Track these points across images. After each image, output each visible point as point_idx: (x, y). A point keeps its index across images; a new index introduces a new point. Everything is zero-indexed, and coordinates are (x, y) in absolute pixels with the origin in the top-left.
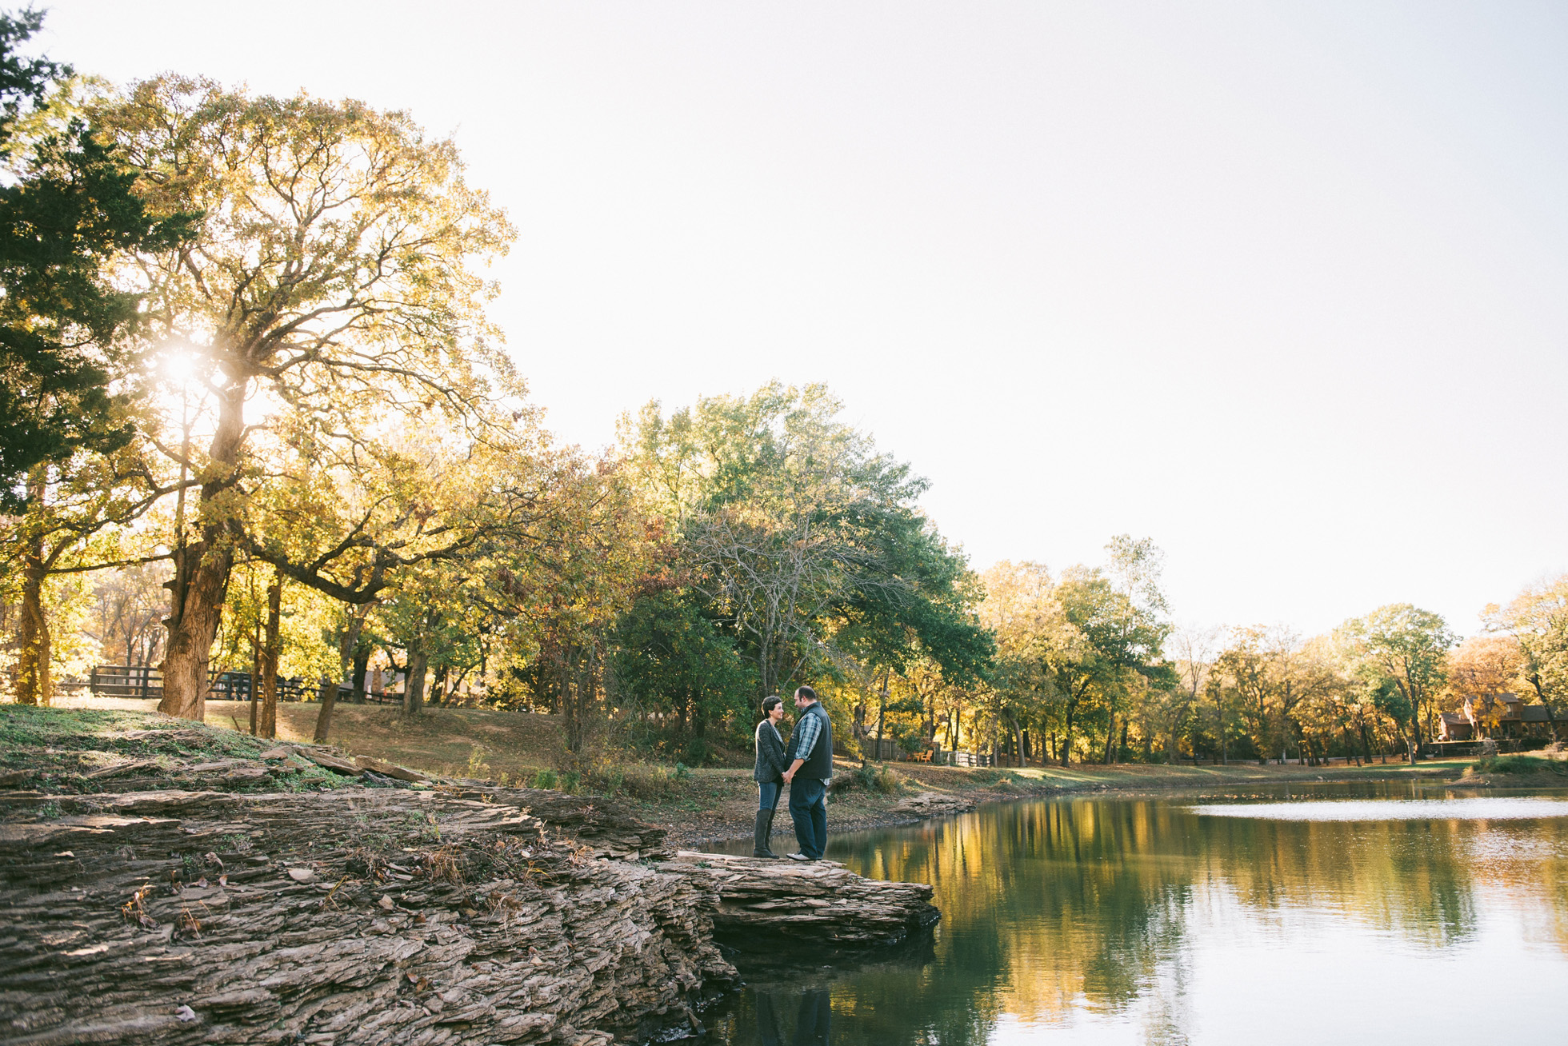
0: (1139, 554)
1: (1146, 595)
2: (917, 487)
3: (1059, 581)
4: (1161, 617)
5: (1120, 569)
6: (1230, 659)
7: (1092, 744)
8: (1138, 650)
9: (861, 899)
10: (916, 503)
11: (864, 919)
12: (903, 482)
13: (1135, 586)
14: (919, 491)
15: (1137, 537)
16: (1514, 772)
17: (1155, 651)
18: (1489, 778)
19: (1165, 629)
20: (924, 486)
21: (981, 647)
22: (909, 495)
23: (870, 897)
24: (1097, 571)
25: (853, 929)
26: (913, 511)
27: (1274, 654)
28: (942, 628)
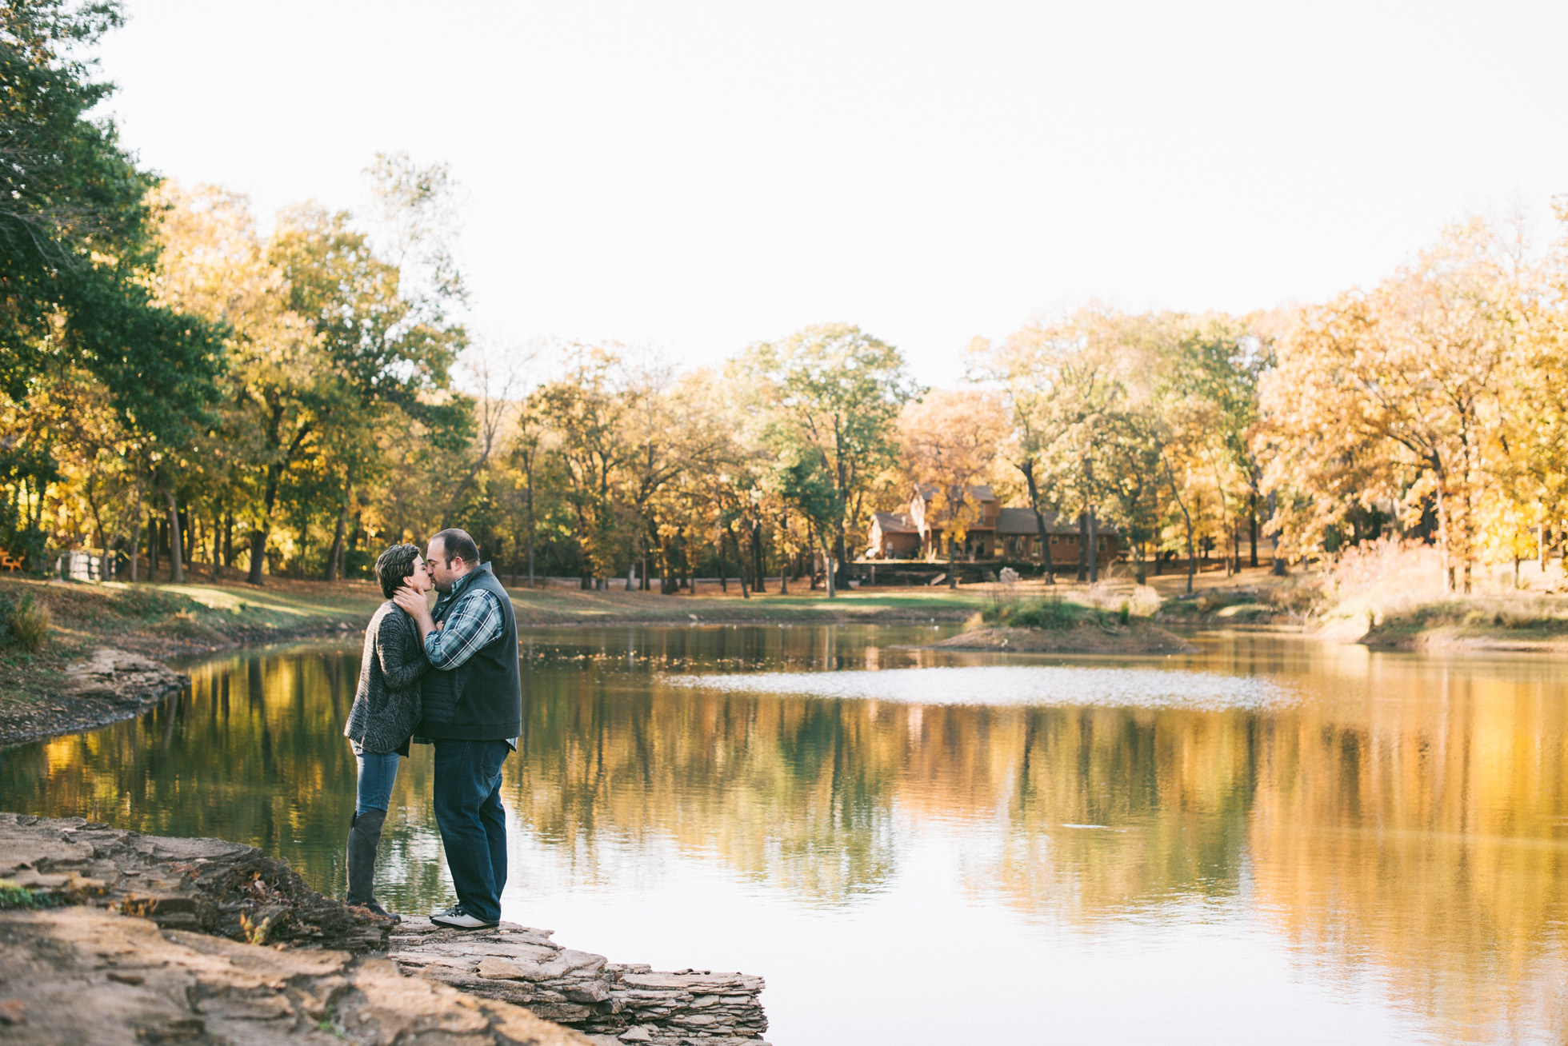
0: (425, 191)
1: (430, 271)
2: (102, 18)
3: (268, 231)
4: (455, 314)
5: (388, 217)
6: (560, 399)
7: (301, 542)
8: (403, 370)
10: (94, 51)
13: (411, 249)
14: (104, 28)
15: (422, 161)
16: (1044, 627)
17: (440, 378)
18: (1007, 636)
19: (458, 335)
20: (114, 17)
22: (78, 33)
24: (344, 216)
26: (90, 68)
27: (635, 397)
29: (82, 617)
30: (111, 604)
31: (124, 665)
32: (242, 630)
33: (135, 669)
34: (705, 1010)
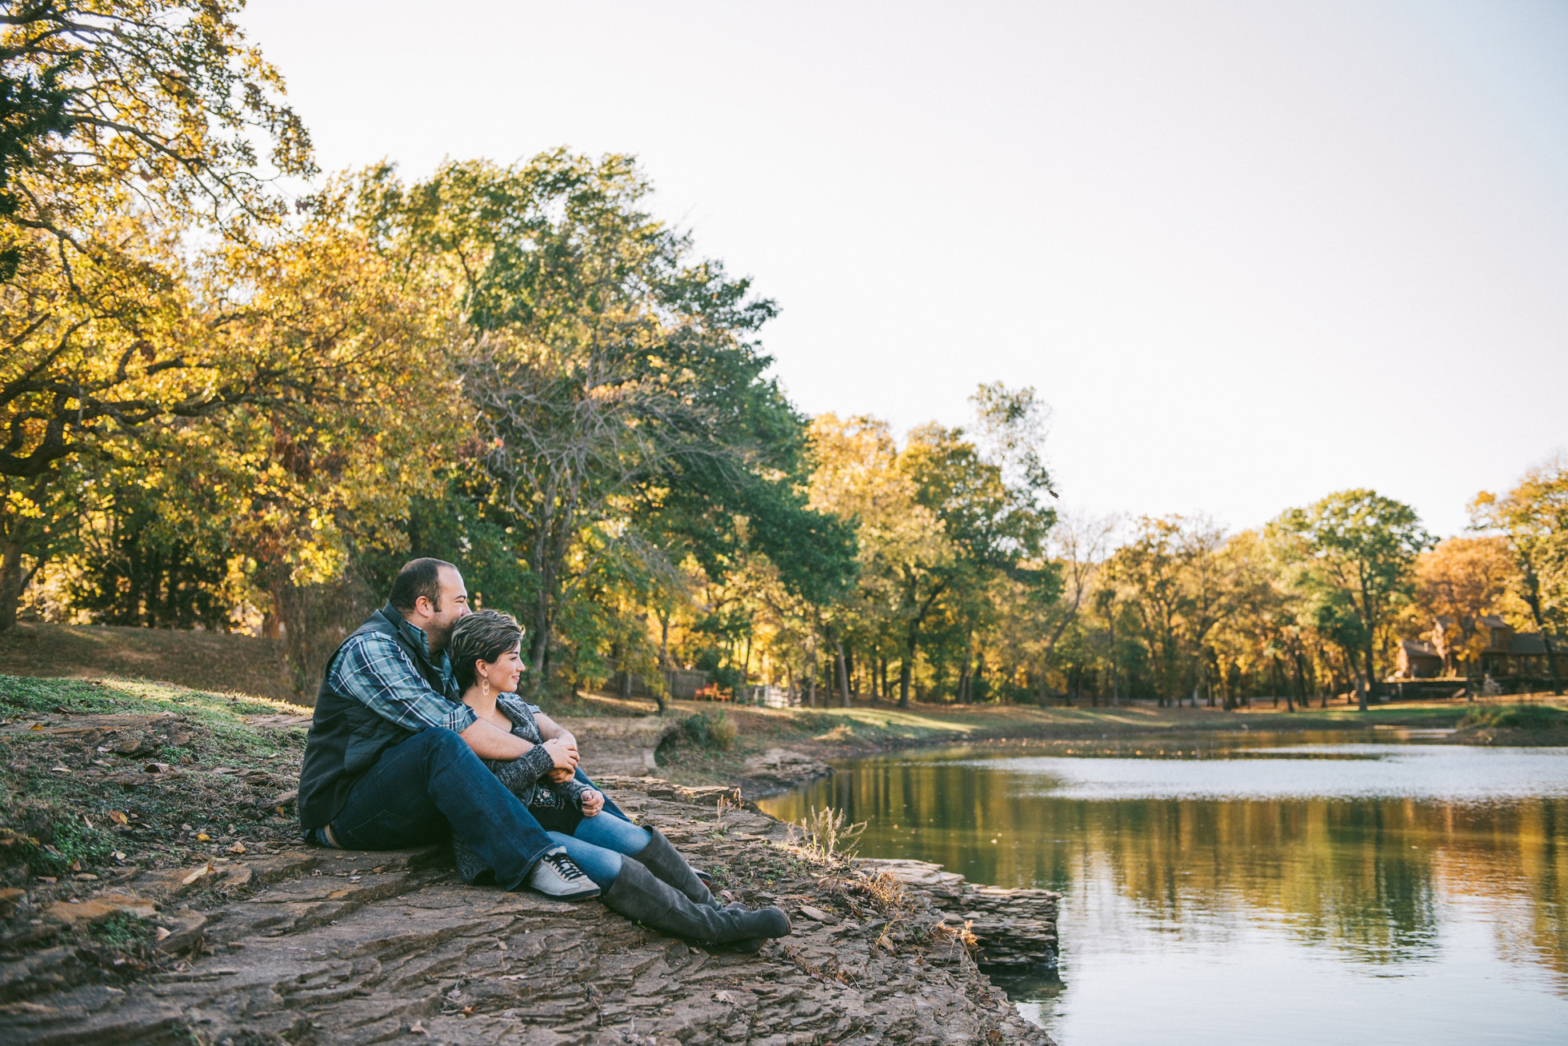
0: (1015, 411)
1: (1023, 469)
2: (761, 312)
3: (903, 445)
4: (1044, 500)
5: (990, 431)
6: (1134, 557)
7: (937, 676)
8: (1007, 544)
9: (991, 911)
10: (757, 336)
11: (1017, 938)
12: (741, 304)
13: (1008, 454)
14: (763, 319)
15: (1013, 387)
16: (1527, 728)
17: (1035, 550)
18: (1494, 735)
19: (1050, 516)
20: (771, 313)
21: (839, 545)
22: (747, 323)
23: (1002, 909)
24: (959, 432)
25: (1006, 950)
26: (756, 348)
27: (1190, 556)
28: (787, 515)
29: (771, 732)
30: (792, 723)
31: (787, 759)
32: (887, 740)
33: (795, 762)
34: (1018, 905)
